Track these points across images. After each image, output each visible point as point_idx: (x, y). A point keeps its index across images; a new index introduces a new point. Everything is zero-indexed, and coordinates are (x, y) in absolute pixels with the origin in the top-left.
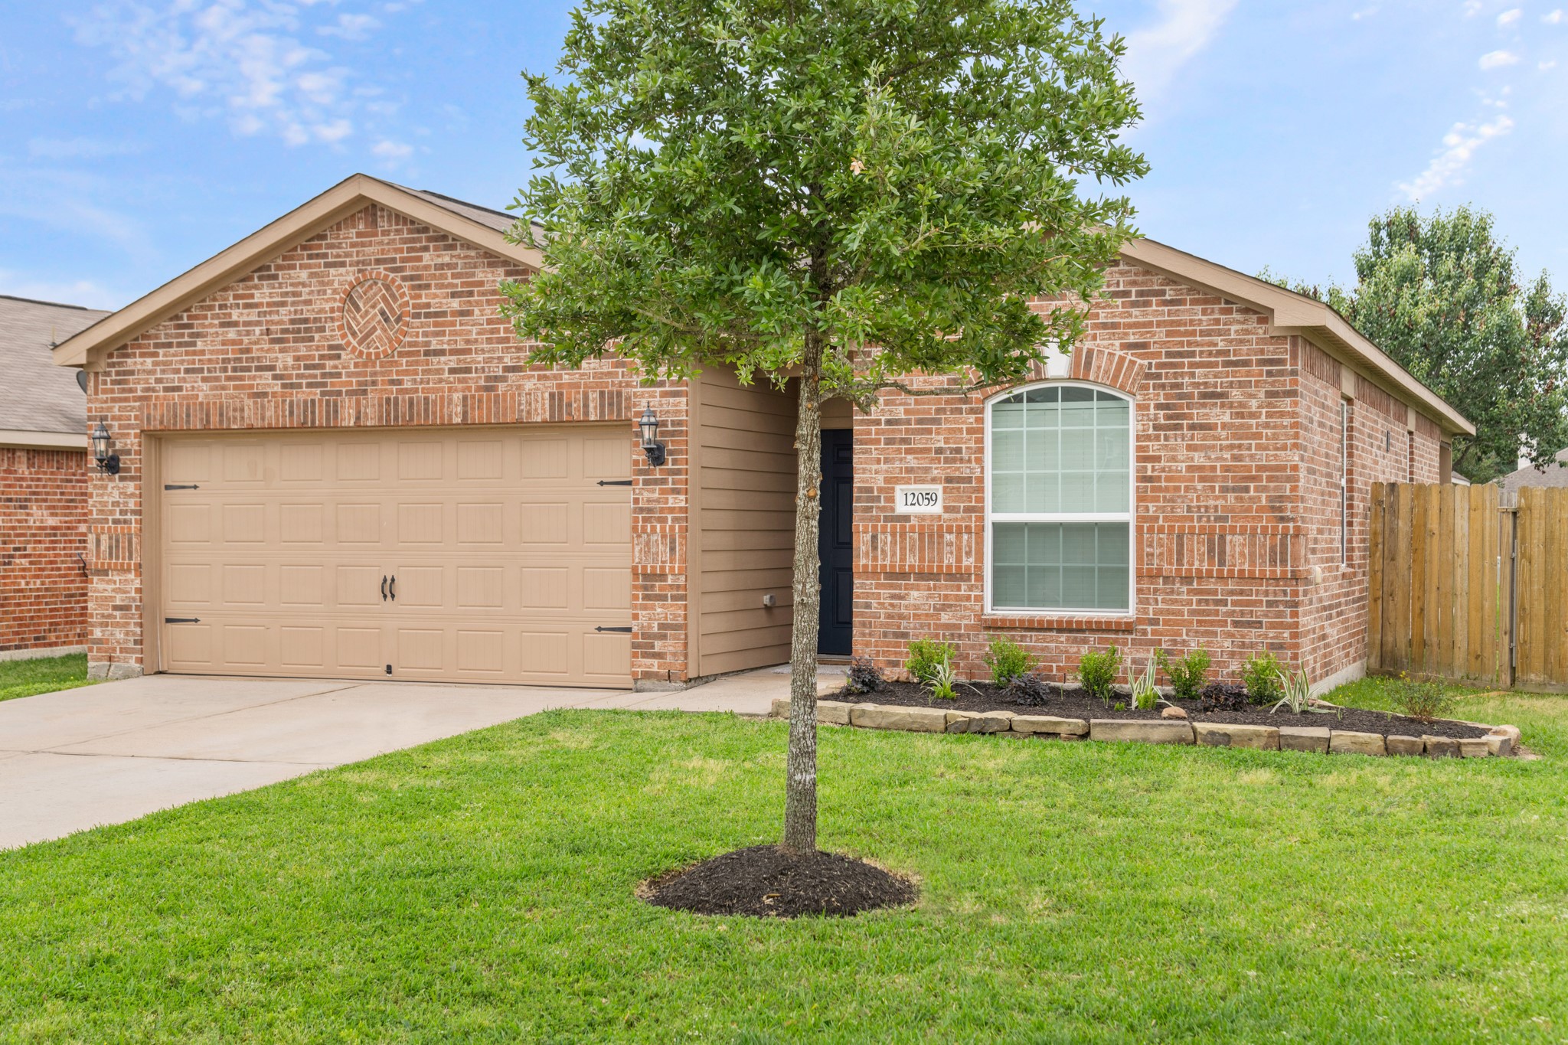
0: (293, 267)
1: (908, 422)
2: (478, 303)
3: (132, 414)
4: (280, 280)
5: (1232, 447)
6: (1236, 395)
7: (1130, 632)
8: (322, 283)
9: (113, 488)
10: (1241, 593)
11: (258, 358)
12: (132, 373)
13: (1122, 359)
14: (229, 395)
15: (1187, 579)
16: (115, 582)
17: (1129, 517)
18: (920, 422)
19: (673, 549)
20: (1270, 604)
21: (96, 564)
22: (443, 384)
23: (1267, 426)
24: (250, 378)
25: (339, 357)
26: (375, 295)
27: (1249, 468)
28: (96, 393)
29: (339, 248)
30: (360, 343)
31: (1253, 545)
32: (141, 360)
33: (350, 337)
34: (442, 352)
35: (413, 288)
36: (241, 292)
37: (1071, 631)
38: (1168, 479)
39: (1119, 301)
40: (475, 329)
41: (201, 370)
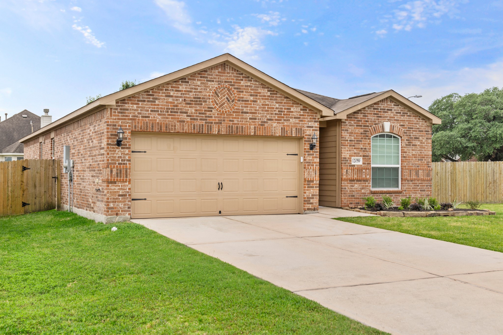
0: (195, 80)
1: (354, 141)
2: (259, 99)
3: (128, 125)
4: (190, 83)
5: (420, 150)
6: (421, 138)
7: (401, 193)
8: (206, 86)
9: (118, 151)
10: (421, 183)
11: (181, 109)
12: (127, 110)
13: (400, 128)
14: (169, 120)
15: (412, 181)
16: (119, 186)
17: (399, 166)
18: (357, 141)
19: (316, 174)
20: (427, 186)
21: (111, 179)
22: (247, 123)
23: (426, 146)
24: (177, 115)
25: (211, 111)
26: (225, 92)
27: (423, 155)
28: (111, 115)
29: (212, 76)
30: (219, 107)
31: (424, 173)
32: (132, 105)
33: (216, 105)
34: (247, 113)
35: (238, 92)
36: (174, 86)
37: (389, 193)
38: (408, 157)
39: (399, 115)
40: (258, 107)
41: (158, 111)
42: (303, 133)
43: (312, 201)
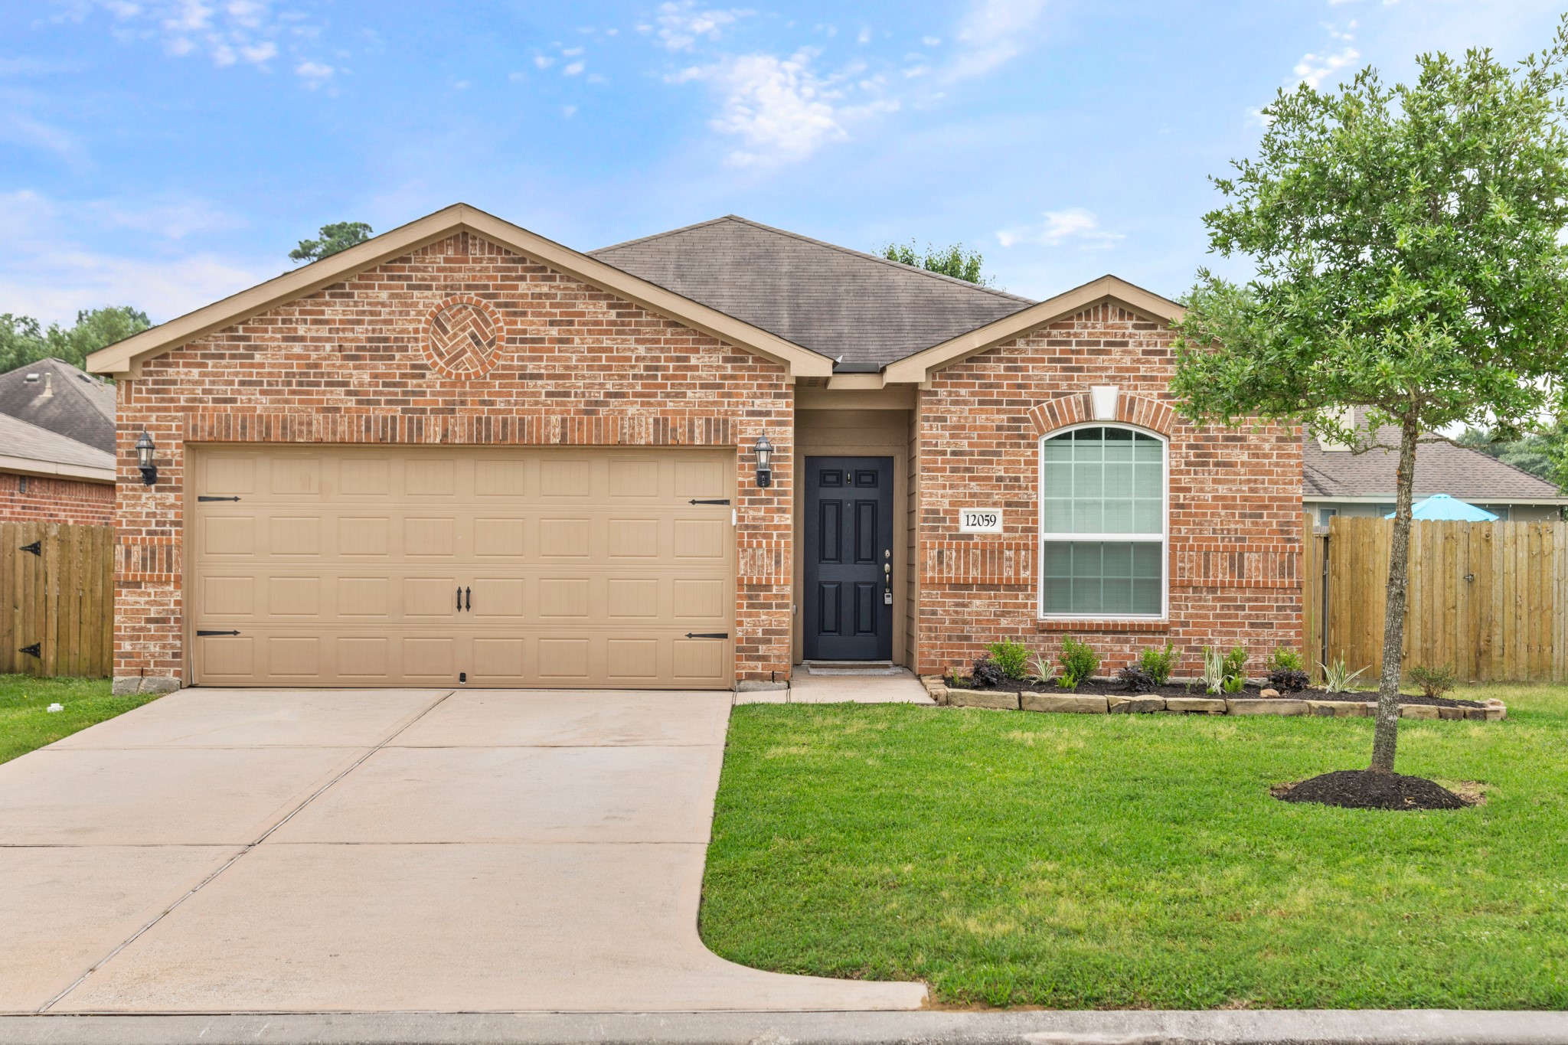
0: (372, 287)
1: (972, 453)
2: (578, 332)
3: (174, 424)
4: (356, 299)
5: (1249, 481)
6: (1253, 439)
7: (1165, 633)
8: (405, 304)
9: (148, 499)
10: (1256, 600)
11: (329, 373)
12: (174, 382)
13: (1159, 407)
14: (293, 407)
15: (1213, 589)
16: (149, 595)
17: (1163, 537)
18: (982, 453)
19: (778, 563)
20: (1279, 609)
21: (126, 576)
22: (539, 407)
23: (1277, 465)
24: (318, 393)
25: (423, 376)
26: (465, 318)
27: (1262, 499)
28: (128, 401)
29: (424, 271)
30: (448, 364)
31: (1266, 561)
32: (186, 370)
33: (436, 358)
34: (539, 377)
35: (508, 314)
36: (309, 308)
37: (1115, 632)
38: (1197, 507)
39: (1157, 358)
40: (574, 357)
41: (261, 383)
42: (734, 435)
43: (762, 649)
